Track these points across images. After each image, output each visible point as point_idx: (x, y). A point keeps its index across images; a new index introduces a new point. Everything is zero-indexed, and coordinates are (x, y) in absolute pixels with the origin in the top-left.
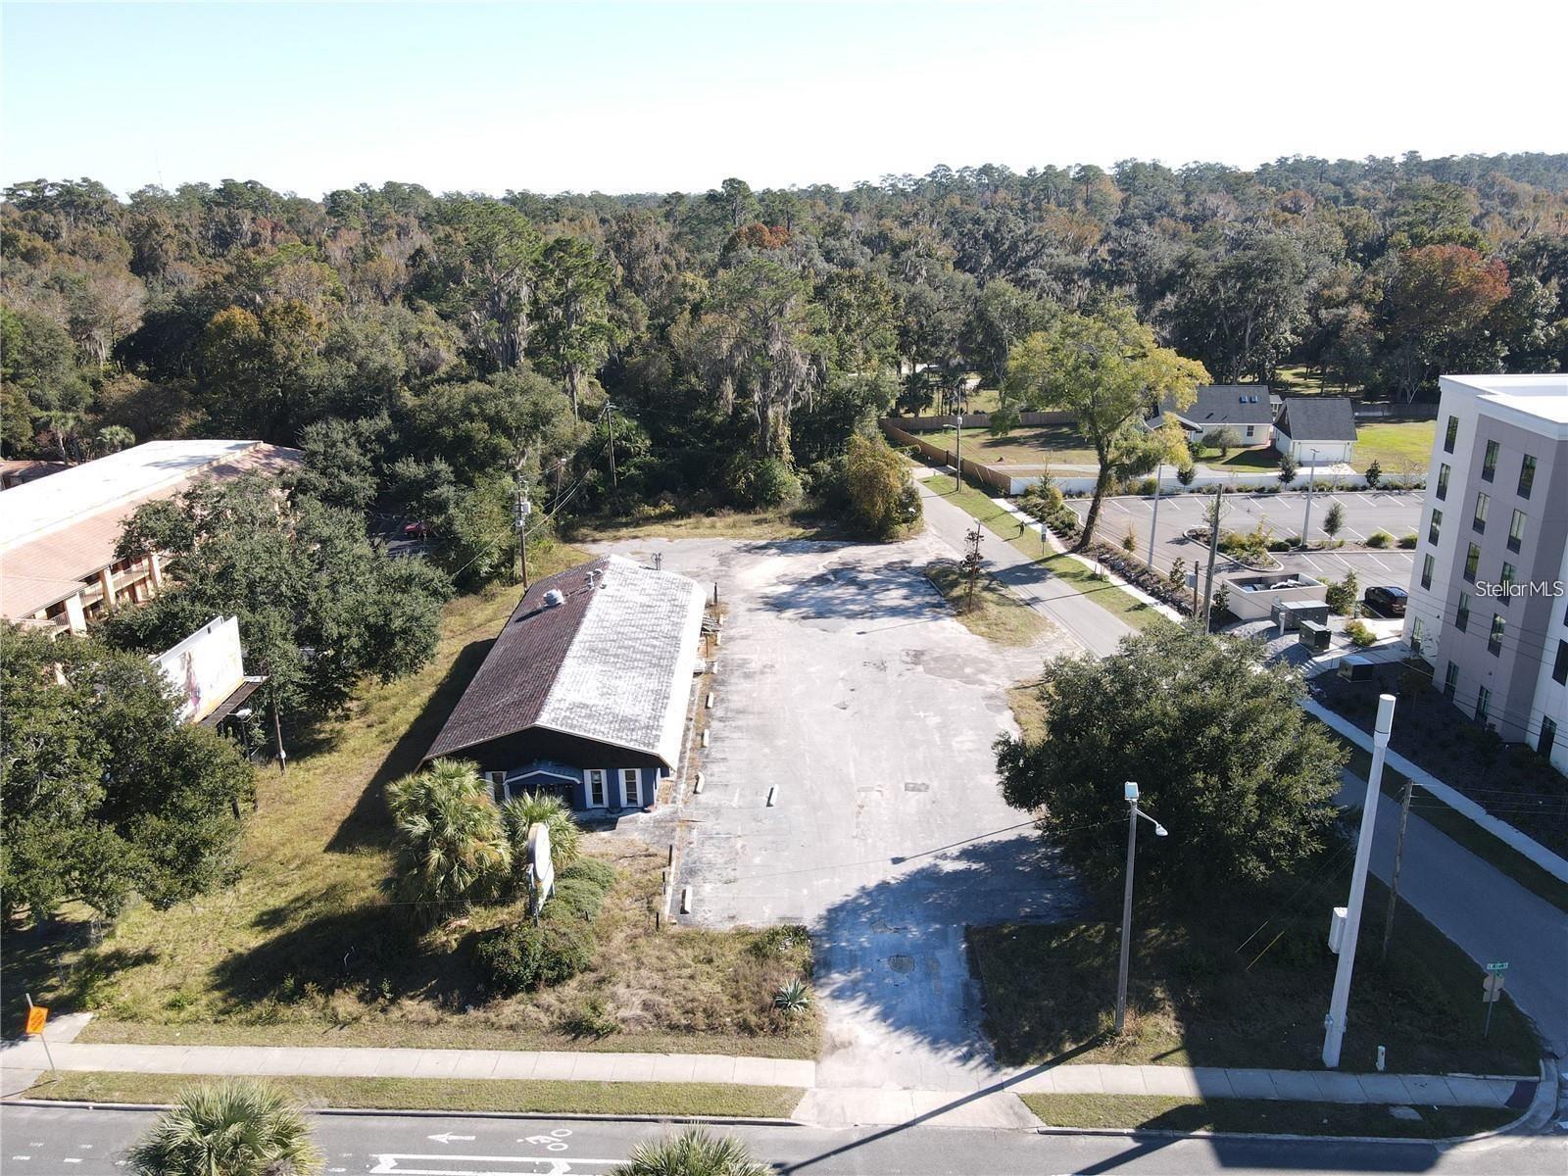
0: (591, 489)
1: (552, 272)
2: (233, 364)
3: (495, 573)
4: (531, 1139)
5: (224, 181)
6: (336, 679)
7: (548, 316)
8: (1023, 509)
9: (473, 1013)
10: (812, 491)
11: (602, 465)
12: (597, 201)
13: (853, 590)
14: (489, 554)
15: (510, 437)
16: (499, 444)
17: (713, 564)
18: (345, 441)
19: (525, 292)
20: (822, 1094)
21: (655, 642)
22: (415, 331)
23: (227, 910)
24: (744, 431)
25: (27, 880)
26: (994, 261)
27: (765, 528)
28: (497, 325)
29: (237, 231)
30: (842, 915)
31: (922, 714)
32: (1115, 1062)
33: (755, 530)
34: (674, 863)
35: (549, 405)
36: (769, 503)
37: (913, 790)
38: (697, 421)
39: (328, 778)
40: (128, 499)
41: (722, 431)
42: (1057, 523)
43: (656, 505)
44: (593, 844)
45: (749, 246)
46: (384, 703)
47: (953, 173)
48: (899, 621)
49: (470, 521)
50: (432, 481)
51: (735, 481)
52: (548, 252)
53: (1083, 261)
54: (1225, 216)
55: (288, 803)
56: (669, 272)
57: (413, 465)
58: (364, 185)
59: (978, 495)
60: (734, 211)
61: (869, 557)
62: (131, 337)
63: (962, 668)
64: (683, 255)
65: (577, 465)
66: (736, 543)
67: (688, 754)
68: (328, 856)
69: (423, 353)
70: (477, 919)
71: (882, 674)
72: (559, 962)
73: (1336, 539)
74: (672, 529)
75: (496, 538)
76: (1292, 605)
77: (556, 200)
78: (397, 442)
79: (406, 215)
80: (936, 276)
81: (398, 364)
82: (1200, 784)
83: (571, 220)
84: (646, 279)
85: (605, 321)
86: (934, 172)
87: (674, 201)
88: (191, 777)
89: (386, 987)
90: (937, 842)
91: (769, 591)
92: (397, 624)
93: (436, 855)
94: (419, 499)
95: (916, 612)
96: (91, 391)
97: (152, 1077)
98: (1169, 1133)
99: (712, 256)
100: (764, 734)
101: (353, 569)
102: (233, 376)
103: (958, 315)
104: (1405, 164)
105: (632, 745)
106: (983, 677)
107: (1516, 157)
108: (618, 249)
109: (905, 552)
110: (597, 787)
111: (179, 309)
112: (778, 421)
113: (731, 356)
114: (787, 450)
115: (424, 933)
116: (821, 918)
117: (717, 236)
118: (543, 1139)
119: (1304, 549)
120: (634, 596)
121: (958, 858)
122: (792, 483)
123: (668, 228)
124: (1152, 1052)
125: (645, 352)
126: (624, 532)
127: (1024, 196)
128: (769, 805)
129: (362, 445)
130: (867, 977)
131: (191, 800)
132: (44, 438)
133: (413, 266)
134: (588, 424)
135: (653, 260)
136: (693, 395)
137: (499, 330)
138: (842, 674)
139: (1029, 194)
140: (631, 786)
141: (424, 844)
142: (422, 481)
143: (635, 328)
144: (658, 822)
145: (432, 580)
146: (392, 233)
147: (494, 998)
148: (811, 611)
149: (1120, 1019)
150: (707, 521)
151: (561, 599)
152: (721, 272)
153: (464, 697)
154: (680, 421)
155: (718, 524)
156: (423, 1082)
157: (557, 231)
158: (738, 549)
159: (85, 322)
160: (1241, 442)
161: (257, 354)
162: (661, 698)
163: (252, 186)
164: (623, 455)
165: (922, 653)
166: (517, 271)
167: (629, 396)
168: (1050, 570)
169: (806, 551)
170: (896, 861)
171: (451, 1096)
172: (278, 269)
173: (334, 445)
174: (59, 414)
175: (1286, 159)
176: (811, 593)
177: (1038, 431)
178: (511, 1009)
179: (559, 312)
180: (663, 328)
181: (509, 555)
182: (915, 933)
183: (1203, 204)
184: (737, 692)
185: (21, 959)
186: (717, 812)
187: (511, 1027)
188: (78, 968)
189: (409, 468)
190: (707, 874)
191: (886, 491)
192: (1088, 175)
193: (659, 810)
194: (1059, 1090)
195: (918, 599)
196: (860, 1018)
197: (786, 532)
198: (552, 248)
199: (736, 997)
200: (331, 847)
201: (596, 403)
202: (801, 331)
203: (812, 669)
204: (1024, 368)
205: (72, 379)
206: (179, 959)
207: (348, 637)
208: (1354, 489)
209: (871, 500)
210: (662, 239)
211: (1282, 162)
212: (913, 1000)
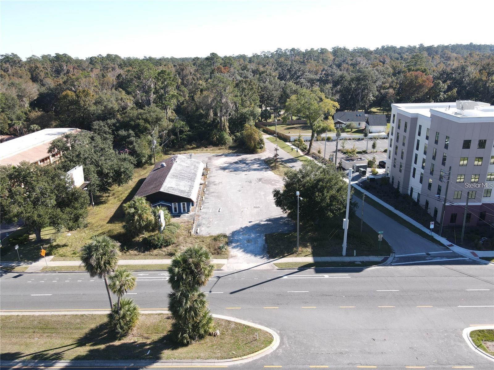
0: (173, 141)
1: (160, 79)
2: (68, 107)
3: (146, 162)
4: (162, 274)
5: (56, 54)
6: (106, 185)
7: (159, 92)
8: (293, 145)
9: (146, 253)
10: (235, 141)
11: (175, 134)
12: (173, 60)
13: (244, 165)
14: (144, 156)
15: (150, 124)
16: (147, 126)
17: (207, 159)
18: (104, 126)
19: (152, 86)
20: (228, 265)
21: (190, 175)
22: (120, 98)
23: (83, 236)
24: (216, 125)
25: (41, 219)
26: (290, 77)
27: (221, 151)
28: (145, 94)
29: (62, 69)
30: (236, 233)
31: (260, 192)
32: (296, 257)
33: (218, 151)
34: (195, 224)
35: (160, 116)
36: (223, 144)
37: (256, 208)
38: (202, 122)
39: (105, 209)
40: (43, 143)
41: (209, 125)
42: (302, 148)
43: (191, 145)
44: (174, 220)
45: (217, 73)
46: (118, 193)
47: (283, 51)
48: (256, 172)
49: (139, 147)
50: (129, 136)
51: (213, 138)
52: (159, 74)
53: (318, 77)
54: (363, 63)
55: (95, 215)
56: (195, 81)
57: (124, 132)
58: (100, 55)
59: (282, 142)
60: (214, 62)
61: (249, 157)
62: (35, 100)
63: (271, 182)
64: (198, 76)
65: (168, 135)
66: (213, 154)
67: (199, 201)
68: (108, 225)
69: (123, 104)
70: (146, 235)
71: (250, 184)
72: (167, 242)
73: (375, 150)
74: (195, 151)
75: (147, 152)
76: (358, 165)
77: (160, 59)
78: (119, 126)
79: (114, 64)
80: (272, 81)
81: (116, 107)
82: (317, 195)
83: (165, 66)
84: (188, 83)
85: (176, 94)
86: (277, 51)
87: (196, 60)
88: (76, 199)
89: (125, 248)
90: (260, 218)
91: (221, 166)
92: (122, 170)
93: (136, 217)
94: (125, 141)
95: (261, 170)
96: (25, 116)
97: (71, 266)
98: (306, 268)
99: (207, 76)
100: (219, 197)
101: (110, 156)
102: (68, 110)
103: (278, 92)
104: (419, 48)
105: (184, 196)
106: (277, 184)
107: (453, 46)
108: (179, 74)
109: (260, 156)
110: (175, 208)
111: (50, 92)
112: (225, 121)
113: (212, 103)
114: (228, 129)
115: (134, 238)
116: (230, 233)
117: (209, 70)
118: (164, 274)
119: (367, 153)
120: (184, 164)
121: (265, 221)
122: (229, 139)
123: (195, 68)
124: (305, 255)
125: (187, 103)
126: (182, 152)
127: (304, 58)
128: (219, 212)
129: (109, 127)
130: (241, 244)
131: (77, 205)
132: (12, 129)
133: (118, 79)
134: (171, 123)
135: (190, 77)
136: (201, 116)
137: (145, 96)
138: (240, 184)
139: (305, 57)
140: (184, 207)
141: (133, 215)
142: (126, 136)
143: (184, 97)
144: (191, 216)
145: (131, 160)
146: (111, 69)
147: (151, 249)
148: (233, 170)
149: (298, 248)
150: (205, 149)
151: (165, 165)
152: (209, 80)
153: (141, 187)
154: (198, 122)
155: (208, 150)
156: (136, 265)
157: (161, 69)
158: (214, 156)
159: (21, 96)
160: (356, 127)
161: (75, 104)
162: (191, 187)
163: (65, 55)
164: (181, 132)
165: (261, 179)
166: (150, 79)
167: (183, 115)
168: (298, 160)
169: (232, 156)
170: (250, 222)
171: (142, 267)
172: (80, 80)
173: (101, 127)
174: (17, 122)
175: (384, 46)
176: (233, 166)
177: (301, 125)
178: (155, 252)
179: (162, 91)
180: (193, 97)
181: (150, 157)
182: (253, 236)
183: (356, 60)
184: (212, 188)
185: (33, 246)
186: (206, 213)
187: (156, 255)
188: (48, 248)
189: (123, 133)
190: (203, 226)
191: (254, 140)
192: (323, 51)
193: (191, 213)
194: (282, 262)
195: (262, 167)
196: (238, 252)
197: (227, 151)
198: (160, 73)
199: (209, 248)
200: (108, 223)
201: (173, 118)
202: (231, 96)
203: (232, 183)
204: (290, 104)
205: (19, 112)
206: (73, 246)
207: (110, 173)
208: (384, 138)
209: (250, 142)
210: (192, 71)
211: (383, 47)
212: (251, 248)
